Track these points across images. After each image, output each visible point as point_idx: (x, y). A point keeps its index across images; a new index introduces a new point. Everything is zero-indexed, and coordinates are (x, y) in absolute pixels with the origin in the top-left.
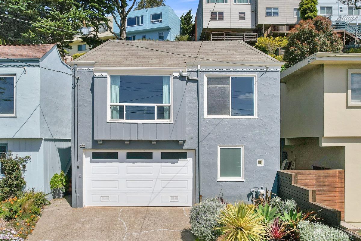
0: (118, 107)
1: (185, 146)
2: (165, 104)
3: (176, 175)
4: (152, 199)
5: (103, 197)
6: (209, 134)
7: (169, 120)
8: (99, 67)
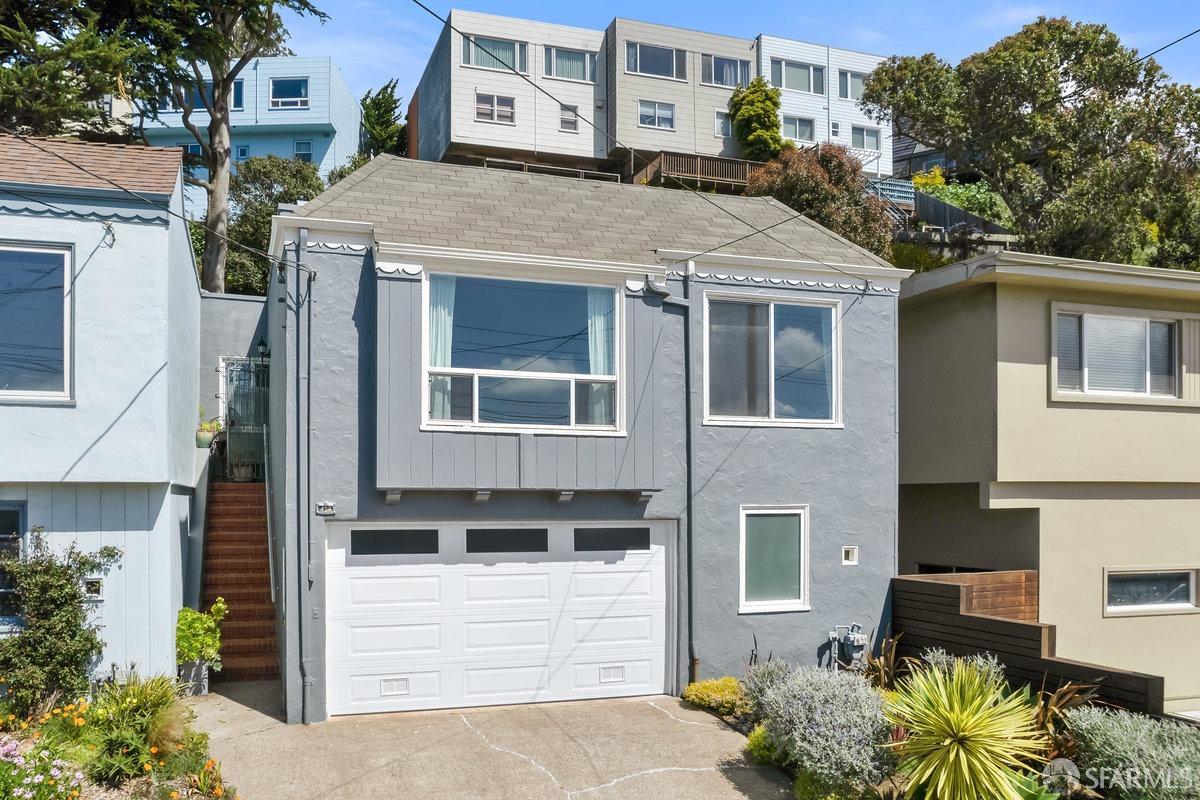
0: (448, 379)
1: (651, 510)
2: (597, 375)
3: (616, 600)
4: (546, 677)
5: (388, 680)
6: (717, 470)
7: (611, 428)
8: (390, 241)
